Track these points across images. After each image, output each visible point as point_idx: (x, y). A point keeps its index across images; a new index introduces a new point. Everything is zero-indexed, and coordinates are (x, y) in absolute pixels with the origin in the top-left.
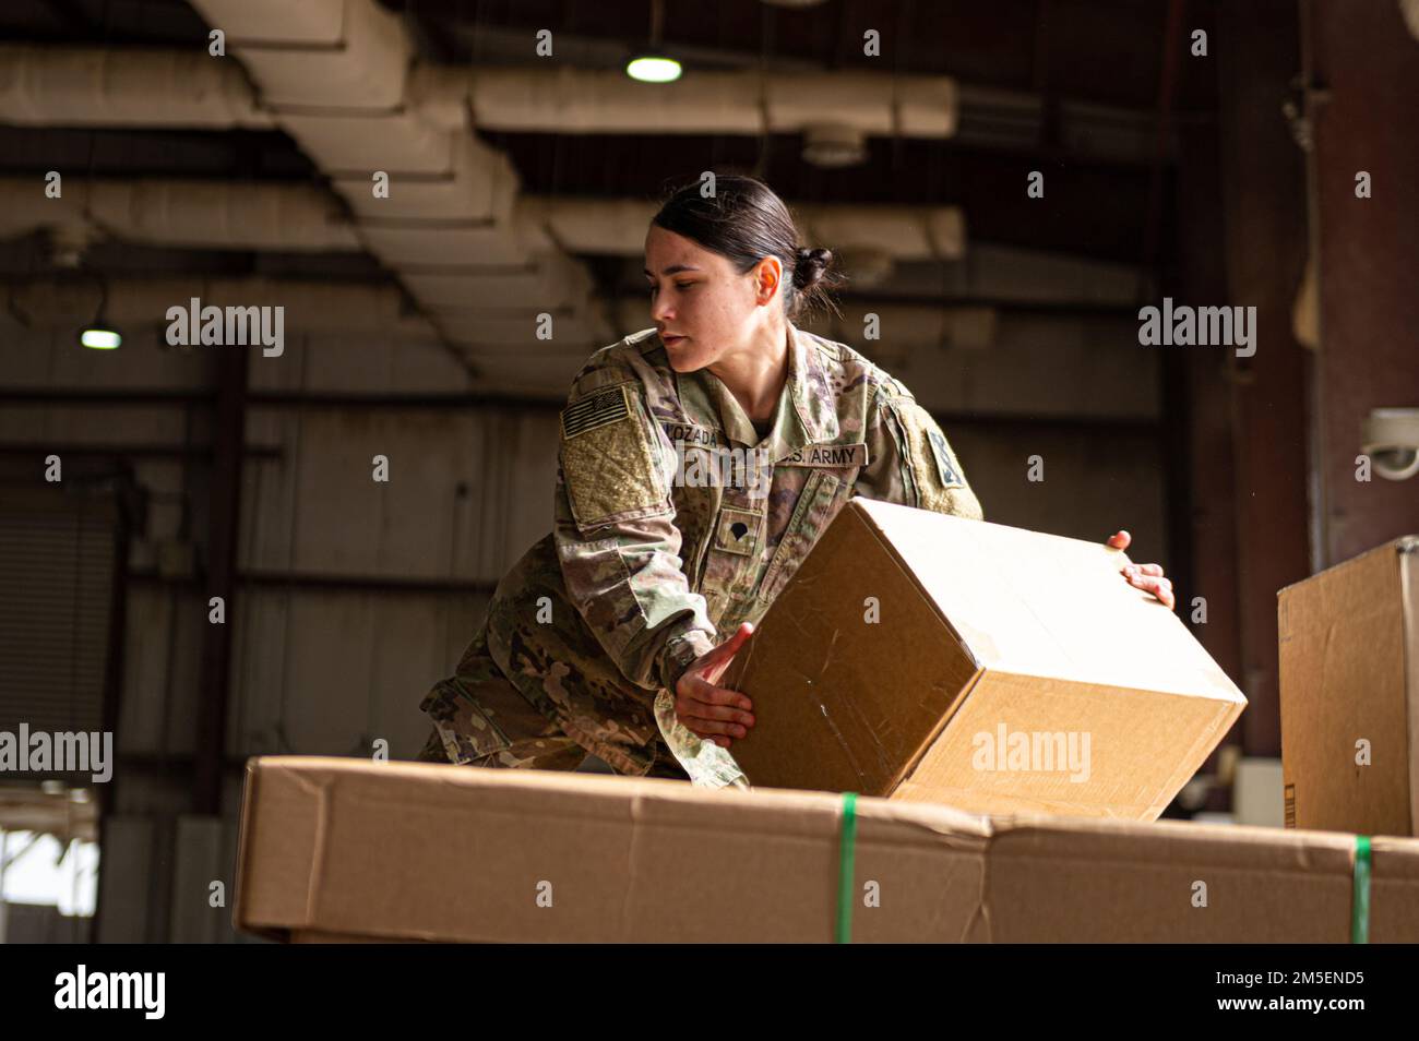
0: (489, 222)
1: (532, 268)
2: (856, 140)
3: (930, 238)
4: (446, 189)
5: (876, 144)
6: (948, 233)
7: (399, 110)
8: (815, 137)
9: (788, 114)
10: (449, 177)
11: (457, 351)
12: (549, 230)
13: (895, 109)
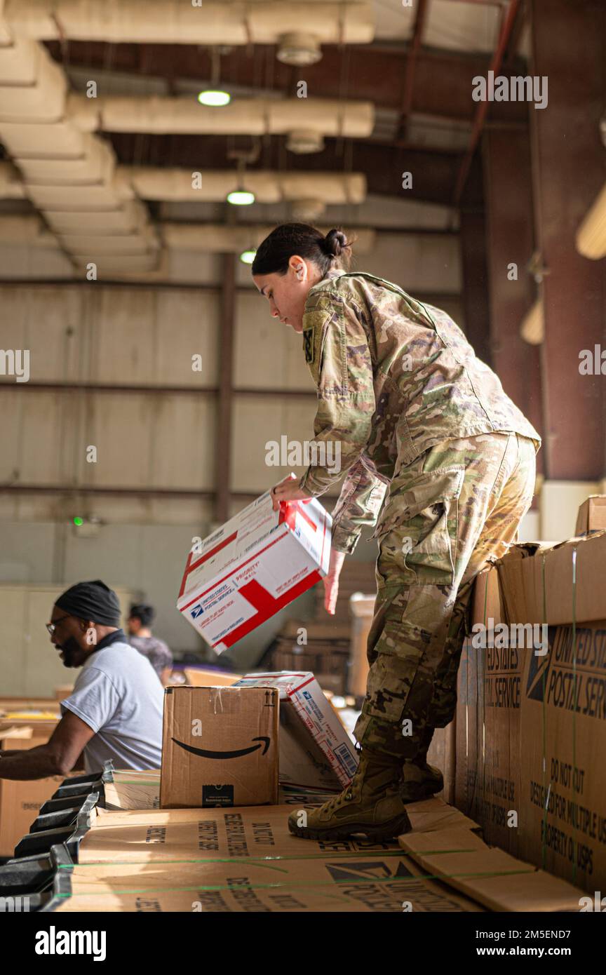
0: (100, 182)
1: (120, 208)
2: (317, 138)
3: (347, 191)
4: (80, 164)
5: (329, 141)
6: (356, 187)
7: (61, 120)
8: (294, 136)
9: (279, 123)
10: (82, 157)
11: (67, 253)
12: (133, 187)
13: (340, 121)
